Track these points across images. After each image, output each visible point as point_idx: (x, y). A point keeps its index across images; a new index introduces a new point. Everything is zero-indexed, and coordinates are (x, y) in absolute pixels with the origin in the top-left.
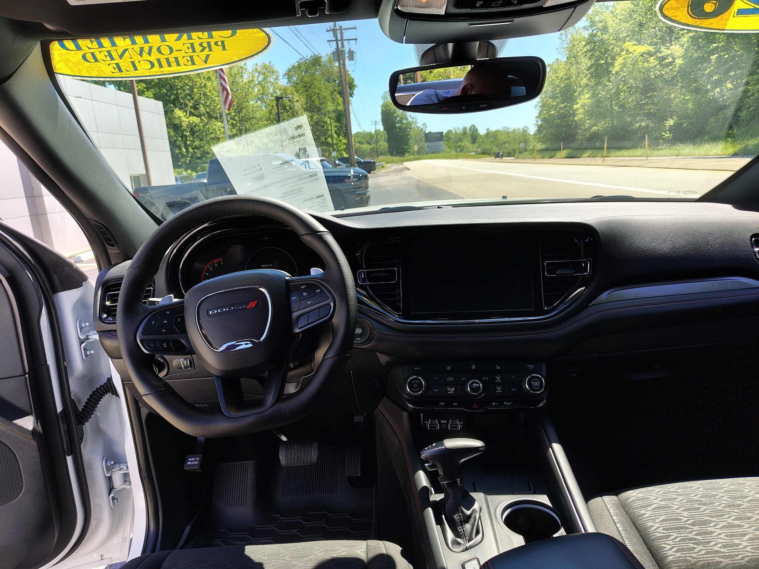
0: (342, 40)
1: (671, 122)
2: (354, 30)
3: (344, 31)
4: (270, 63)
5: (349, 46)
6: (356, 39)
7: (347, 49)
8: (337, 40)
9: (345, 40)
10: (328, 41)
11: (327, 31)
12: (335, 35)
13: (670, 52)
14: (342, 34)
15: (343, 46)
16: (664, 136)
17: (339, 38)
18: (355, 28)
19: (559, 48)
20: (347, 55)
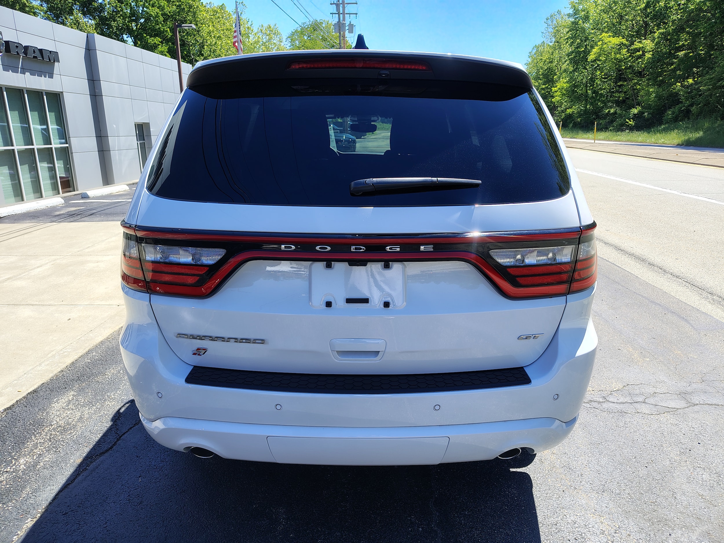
0: (344, 13)
1: (635, 111)
2: (356, 5)
3: (346, 5)
4: (275, 25)
5: (350, 20)
6: (356, 14)
7: (347, 22)
8: (339, 14)
9: (346, 14)
10: (331, 14)
11: (331, 4)
12: (338, 9)
13: (641, 45)
14: (344, 8)
15: (344, 19)
16: (628, 122)
17: (341, 12)
18: (356, 3)
19: (545, 32)
20: (347, 28)
